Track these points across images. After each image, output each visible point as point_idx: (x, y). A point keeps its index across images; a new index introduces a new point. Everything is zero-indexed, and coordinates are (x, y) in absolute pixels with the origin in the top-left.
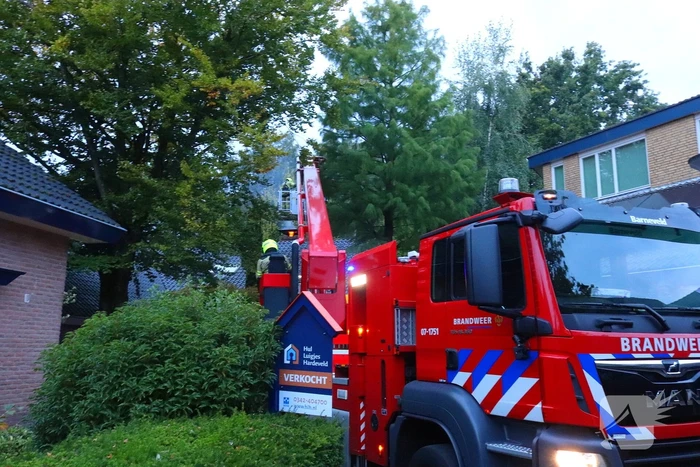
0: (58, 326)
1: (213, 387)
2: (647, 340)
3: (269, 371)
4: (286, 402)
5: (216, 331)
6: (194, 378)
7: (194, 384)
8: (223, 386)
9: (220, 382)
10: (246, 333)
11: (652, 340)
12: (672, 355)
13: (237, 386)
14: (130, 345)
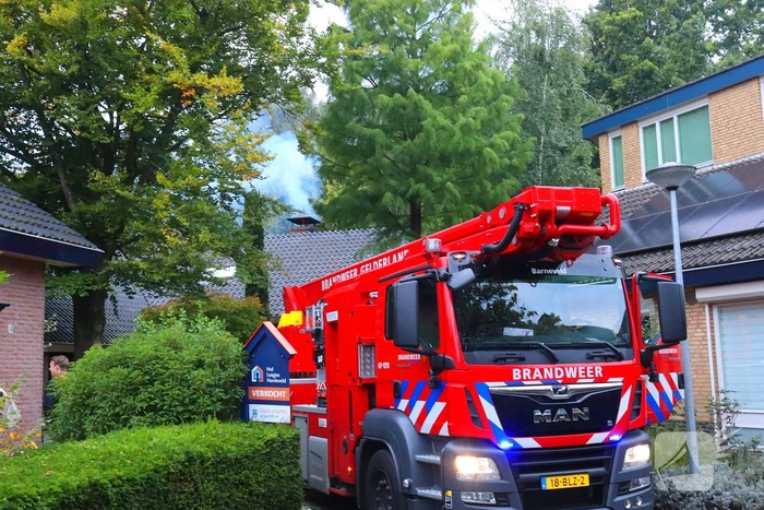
0: (41, 355)
1: (193, 402)
2: (537, 370)
3: (238, 388)
4: (255, 413)
5: (194, 358)
6: (178, 395)
7: (178, 400)
8: (201, 400)
9: (198, 398)
10: (219, 358)
11: (542, 371)
12: (560, 381)
13: (212, 401)
14: (126, 371)
